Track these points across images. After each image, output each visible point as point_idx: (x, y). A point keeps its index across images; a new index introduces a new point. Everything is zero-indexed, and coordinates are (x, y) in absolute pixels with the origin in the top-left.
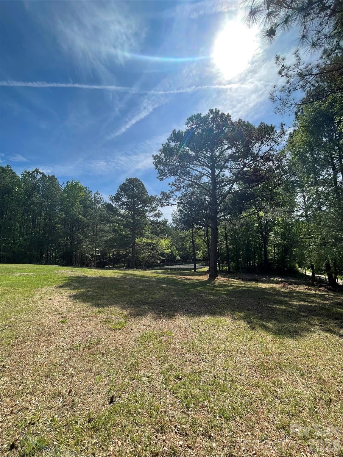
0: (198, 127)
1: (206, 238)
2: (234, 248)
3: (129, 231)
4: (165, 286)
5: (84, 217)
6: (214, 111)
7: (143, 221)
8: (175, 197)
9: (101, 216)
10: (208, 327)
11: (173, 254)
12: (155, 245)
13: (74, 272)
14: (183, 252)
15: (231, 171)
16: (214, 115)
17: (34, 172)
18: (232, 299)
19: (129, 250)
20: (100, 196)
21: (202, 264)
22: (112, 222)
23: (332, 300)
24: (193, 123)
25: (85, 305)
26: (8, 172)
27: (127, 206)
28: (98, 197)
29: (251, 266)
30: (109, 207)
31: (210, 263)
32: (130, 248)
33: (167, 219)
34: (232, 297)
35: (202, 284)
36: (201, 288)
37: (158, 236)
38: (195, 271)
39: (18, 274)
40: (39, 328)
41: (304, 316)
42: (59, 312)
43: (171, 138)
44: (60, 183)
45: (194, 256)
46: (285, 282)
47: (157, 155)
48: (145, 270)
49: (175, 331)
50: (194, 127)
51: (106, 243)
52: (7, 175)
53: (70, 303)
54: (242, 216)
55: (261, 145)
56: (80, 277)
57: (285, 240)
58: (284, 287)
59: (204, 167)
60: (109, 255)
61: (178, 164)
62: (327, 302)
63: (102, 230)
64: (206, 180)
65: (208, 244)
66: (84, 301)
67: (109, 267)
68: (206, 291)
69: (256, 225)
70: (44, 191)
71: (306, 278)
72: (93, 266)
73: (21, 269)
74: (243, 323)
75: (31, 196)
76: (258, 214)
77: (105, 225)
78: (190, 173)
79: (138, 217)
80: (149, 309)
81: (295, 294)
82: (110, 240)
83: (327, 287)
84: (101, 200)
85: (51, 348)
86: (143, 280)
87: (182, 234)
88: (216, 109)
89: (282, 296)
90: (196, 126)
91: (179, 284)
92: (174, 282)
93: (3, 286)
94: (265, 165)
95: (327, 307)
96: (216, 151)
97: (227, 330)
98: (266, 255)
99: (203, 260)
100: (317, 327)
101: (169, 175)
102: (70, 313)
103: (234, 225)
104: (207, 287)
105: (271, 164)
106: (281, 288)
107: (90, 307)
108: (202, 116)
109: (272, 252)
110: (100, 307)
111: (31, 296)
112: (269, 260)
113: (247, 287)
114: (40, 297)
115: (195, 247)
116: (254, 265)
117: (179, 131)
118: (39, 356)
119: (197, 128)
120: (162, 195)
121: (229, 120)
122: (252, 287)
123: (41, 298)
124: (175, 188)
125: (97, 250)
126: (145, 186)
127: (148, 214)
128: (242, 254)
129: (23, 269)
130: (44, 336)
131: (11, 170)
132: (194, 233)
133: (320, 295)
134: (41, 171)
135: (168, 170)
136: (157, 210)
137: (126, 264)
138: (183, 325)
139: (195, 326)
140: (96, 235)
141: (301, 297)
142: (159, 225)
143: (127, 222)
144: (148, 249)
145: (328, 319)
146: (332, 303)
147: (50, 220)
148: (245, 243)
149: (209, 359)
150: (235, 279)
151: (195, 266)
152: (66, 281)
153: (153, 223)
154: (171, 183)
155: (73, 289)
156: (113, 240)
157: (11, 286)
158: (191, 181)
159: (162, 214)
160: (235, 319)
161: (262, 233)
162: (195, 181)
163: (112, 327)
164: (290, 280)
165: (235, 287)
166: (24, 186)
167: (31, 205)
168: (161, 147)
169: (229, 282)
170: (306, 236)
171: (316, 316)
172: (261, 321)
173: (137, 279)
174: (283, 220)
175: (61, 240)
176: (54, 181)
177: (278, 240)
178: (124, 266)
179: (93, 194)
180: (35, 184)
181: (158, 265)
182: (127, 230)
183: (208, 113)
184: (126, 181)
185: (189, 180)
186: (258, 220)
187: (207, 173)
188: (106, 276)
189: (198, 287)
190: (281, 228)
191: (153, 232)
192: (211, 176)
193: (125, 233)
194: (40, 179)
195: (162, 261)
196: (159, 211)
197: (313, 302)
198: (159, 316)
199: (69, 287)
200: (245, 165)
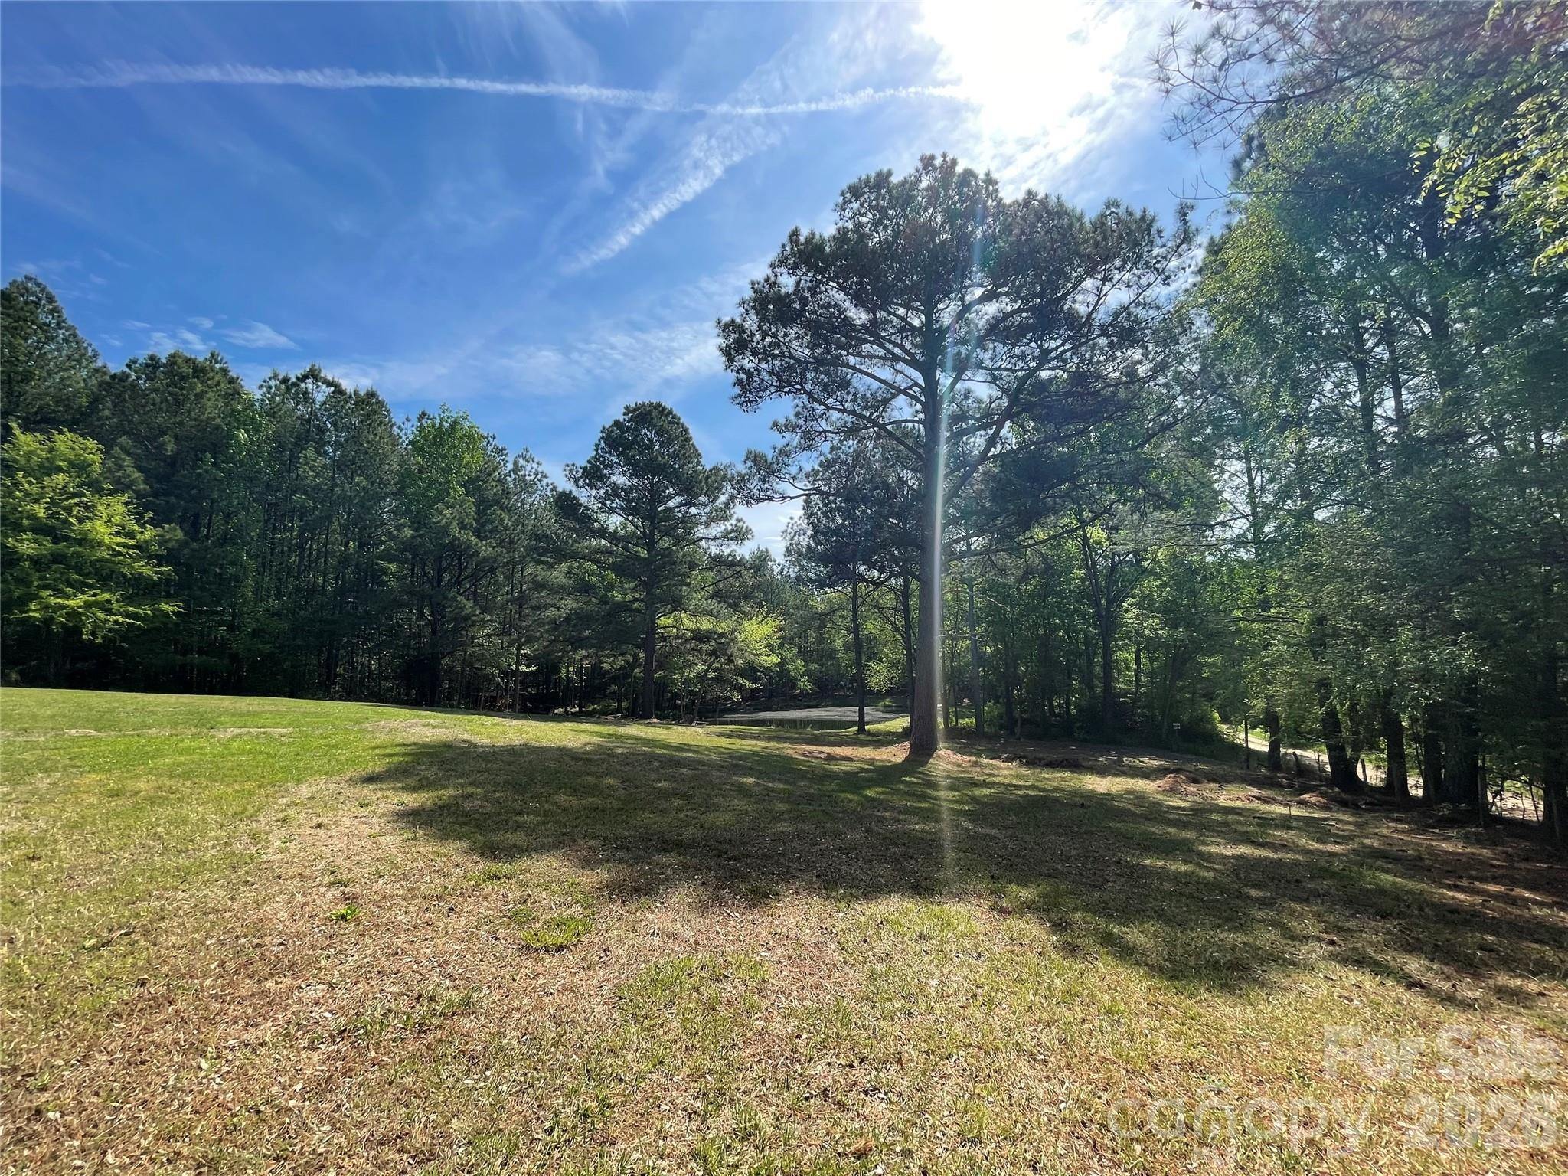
0: (880, 222)
1: (900, 616)
2: (998, 651)
3: (635, 590)
4: (751, 780)
5: (478, 537)
6: (938, 162)
7: (684, 556)
8: (794, 470)
9: (536, 536)
10: (902, 943)
11: (788, 671)
12: (723, 640)
13: (435, 727)
14: (822, 665)
15: (994, 380)
16: (936, 179)
17: (304, 378)
18: (993, 832)
19: (635, 656)
20: (535, 465)
21: (886, 706)
22: (574, 556)
23: (1349, 838)
24: (862, 205)
25: (442, 850)
26: (213, 378)
27: (629, 501)
28: (528, 471)
29: (1056, 715)
30: (565, 504)
31: (912, 705)
32: (638, 646)
33: (767, 551)
34: (992, 826)
35: (886, 775)
36: (880, 789)
37: (735, 607)
38: (862, 730)
39: (232, 732)
40: (243, 940)
41: (1262, 903)
42: (339, 877)
43: (782, 261)
44: (397, 418)
45: (860, 678)
46: (1177, 771)
47: (733, 321)
48: (690, 723)
49: (776, 959)
50: (864, 220)
51: (555, 629)
52: (209, 387)
53: (391, 842)
54: (1031, 538)
55: (1103, 284)
56: (448, 746)
57: (1175, 627)
58: (1172, 790)
59: (901, 366)
60: (568, 672)
61: (807, 351)
62: (1336, 848)
63: (540, 586)
64: (903, 410)
65: (907, 640)
66: (444, 835)
67: (566, 712)
68: (897, 801)
69: (1078, 573)
70: (341, 444)
71: (1247, 760)
72: (511, 706)
73: (249, 713)
74: (1033, 929)
75: (294, 459)
76: (1085, 534)
77: (551, 566)
78: (849, 383)
79: (666, 542)
80: (684, 867)
81: (1214, 817)
82: (567, 619)
83: (1326, 793)
84: (540, 480)
85: (267, 1031)
86: (672, 761)
87: (819, 600)
88: (944, 156)
89: (1171, 823)
90: (874, 215)
91: (803, 775)
92: (785, 768)
93: (159, 775)
94: (1114, 359)
95: (1338, 866)
96: (941, 306)
97: (975, 954)
98: (1108, 678)
99: (890, 692)
100: (1316, 945)
101: (773, 389)
102: (381, 881)
103: (1002, 571)
104: (901, 787)
105: (1138, 354)
106: (1165, 792)
107: (460, 859)
108: (895, 179)
109: (1128, 669)
110: (500, 860)
111: (251, 810)
112: (1119, 695)
113: (1044, 790)
114: (281, 816)
115: (863, 649)
116: (1068, 712)
117: (813, 233)
118: (204, 1065)
119: (876, 224)
120: (749, 464)
121: (989, 194)
122: (1062, 790)
123: (284, 820)
124: (795, 439)
125: (525, 655)
126: (692, 433)
127: (701, 531)
128: (1025, 673)
129: (255, 714)
130: (251, 977)
131: (225, 371)
132: (859, 600)
133: (1309, 821)
134: (330, 378)
135: (770, 373)
136: (731, 516)
137: (624, 704)
138: (808, 936)
139: (852, 940)
140: (521, 601)
141: (1239, 828)
142: (738, 568)
143: (627, 557)
144: (700, 651)
145: (1353, 916)
146: (1354, 850)
147: (361, 545)
148: (1038, 637)
149: (904, 1085)
150: (999, 758)
151: (862, 714)
152: (396, 759)
153: (718, 561)
154: (782, 421)
155: (414, 789)
156: (580, 618)
157: (186, 776)
158: (854, 413)
159: (748, 530)
160: (1004, 912)
161: (1096, 604)
162: (867, 413)
163: (531, 940)
164: (1192, 767)
165: (1002, 789)
166: (269, 428)
167: (296, 492)
168: (749, 294)
169: (978, 769)
170: (1254, 612)
171: (1304, 901)
172: (1102, 922)
173: (653, 757)
174: (1174, 556)
175: (398, 618)
176: (374, 412)
177: (1154, 626)
178: (619, 710)
179: (511, 459)
180: (308, 421)
181: (735, 708)
182: (626, 586)
183: (917, 171)
184: (625, 414)
185: (844, 411)
186: (1085, 555)
187: (910, 388)
188: (544, 743)
189: (869, 787)
190: (1165, 585)
191: (717, 595)
192: (923, 399)
193: (619, 597)
194: (325, 403)
195: (751, 696)
196: (739, 520)
197: (1283, 847)
198: (717, 898)
199: (400, 781)
200: (1043, 359)
